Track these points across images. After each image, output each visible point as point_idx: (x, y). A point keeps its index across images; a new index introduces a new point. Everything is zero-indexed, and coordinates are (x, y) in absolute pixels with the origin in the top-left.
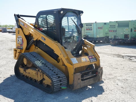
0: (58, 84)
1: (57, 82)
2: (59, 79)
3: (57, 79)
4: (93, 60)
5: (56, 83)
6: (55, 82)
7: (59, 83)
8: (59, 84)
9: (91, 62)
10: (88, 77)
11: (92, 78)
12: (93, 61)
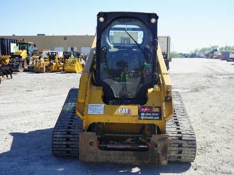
0: (61, 143)
1: (60, 139)
2: (68, 136)
3: (62, 134)
4: (148, 116)
5: (58, 141)
6: (56, 138)
7: (64, 143)
8: (64, 145)
9: (140, 119)
10: (121, 147)
11: (133, 152)
12: (149, 118)
